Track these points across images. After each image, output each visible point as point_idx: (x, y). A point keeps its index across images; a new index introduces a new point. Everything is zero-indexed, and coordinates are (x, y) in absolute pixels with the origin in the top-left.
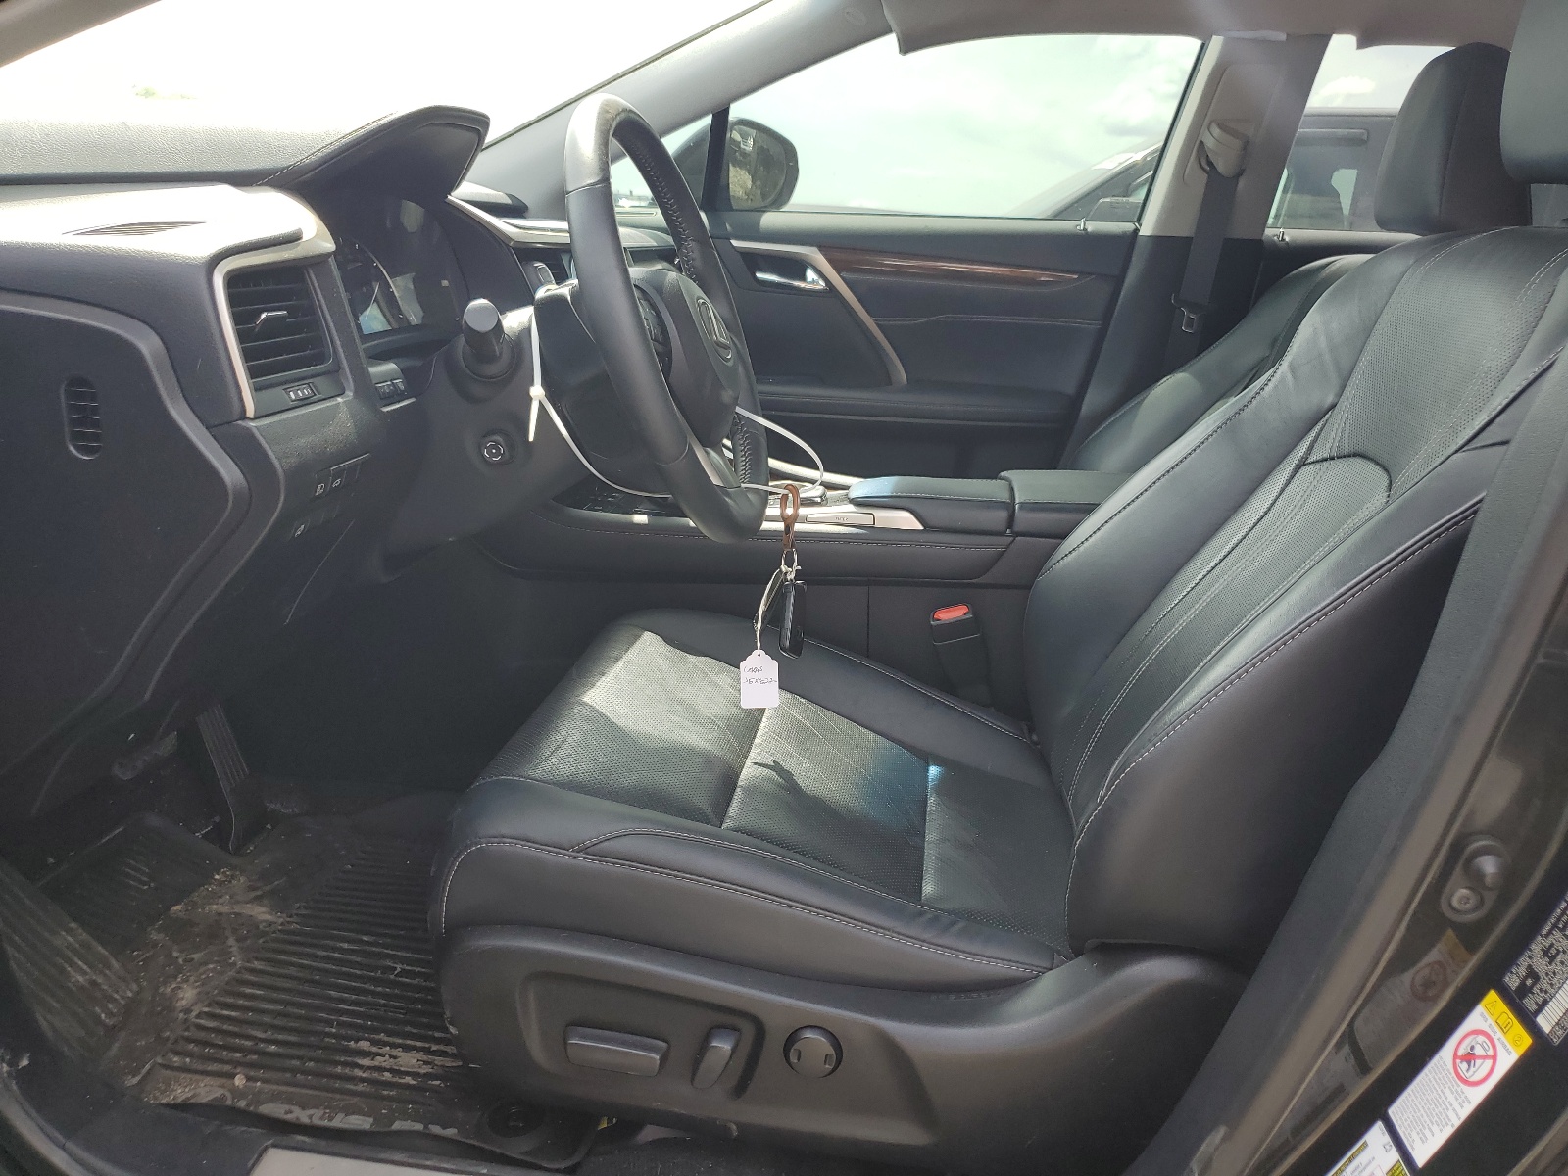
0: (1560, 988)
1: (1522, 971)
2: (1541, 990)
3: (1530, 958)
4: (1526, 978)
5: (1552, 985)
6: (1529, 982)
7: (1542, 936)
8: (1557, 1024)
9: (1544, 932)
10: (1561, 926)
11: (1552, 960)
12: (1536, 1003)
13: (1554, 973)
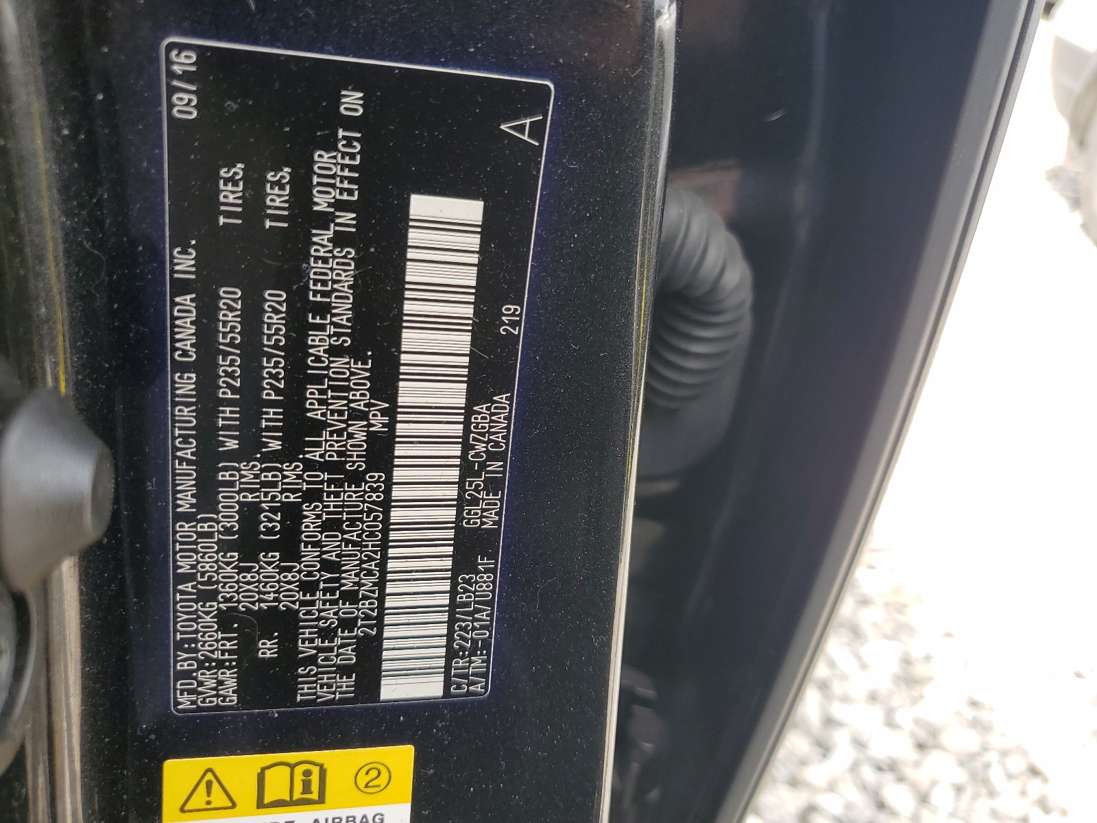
0: (381, 584)
1: (216, 643)
2: (327, 634)
3: (206, 596)
4: (246, 649)
5: (351, 597)
6: (267, 649)
7: (187, 517)
8: (451, 655)
9: (186, 502)
10: (232, 444)
11: (289, 546)
12: (344, 670)
13: (327, 566)
